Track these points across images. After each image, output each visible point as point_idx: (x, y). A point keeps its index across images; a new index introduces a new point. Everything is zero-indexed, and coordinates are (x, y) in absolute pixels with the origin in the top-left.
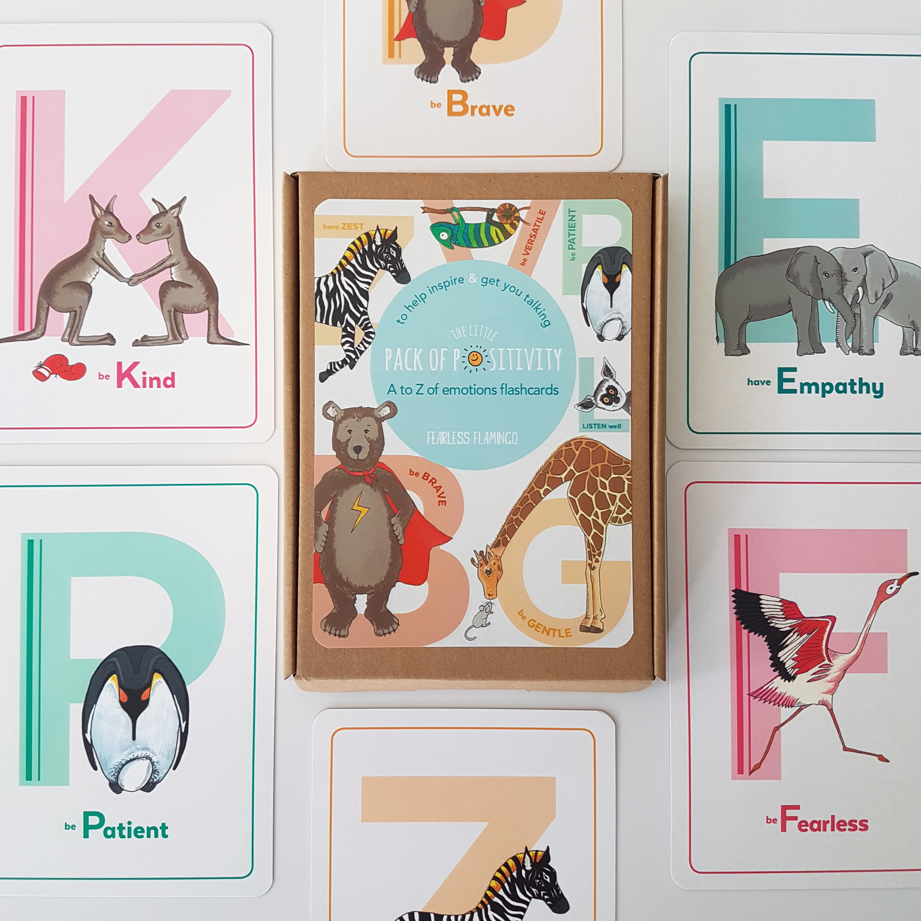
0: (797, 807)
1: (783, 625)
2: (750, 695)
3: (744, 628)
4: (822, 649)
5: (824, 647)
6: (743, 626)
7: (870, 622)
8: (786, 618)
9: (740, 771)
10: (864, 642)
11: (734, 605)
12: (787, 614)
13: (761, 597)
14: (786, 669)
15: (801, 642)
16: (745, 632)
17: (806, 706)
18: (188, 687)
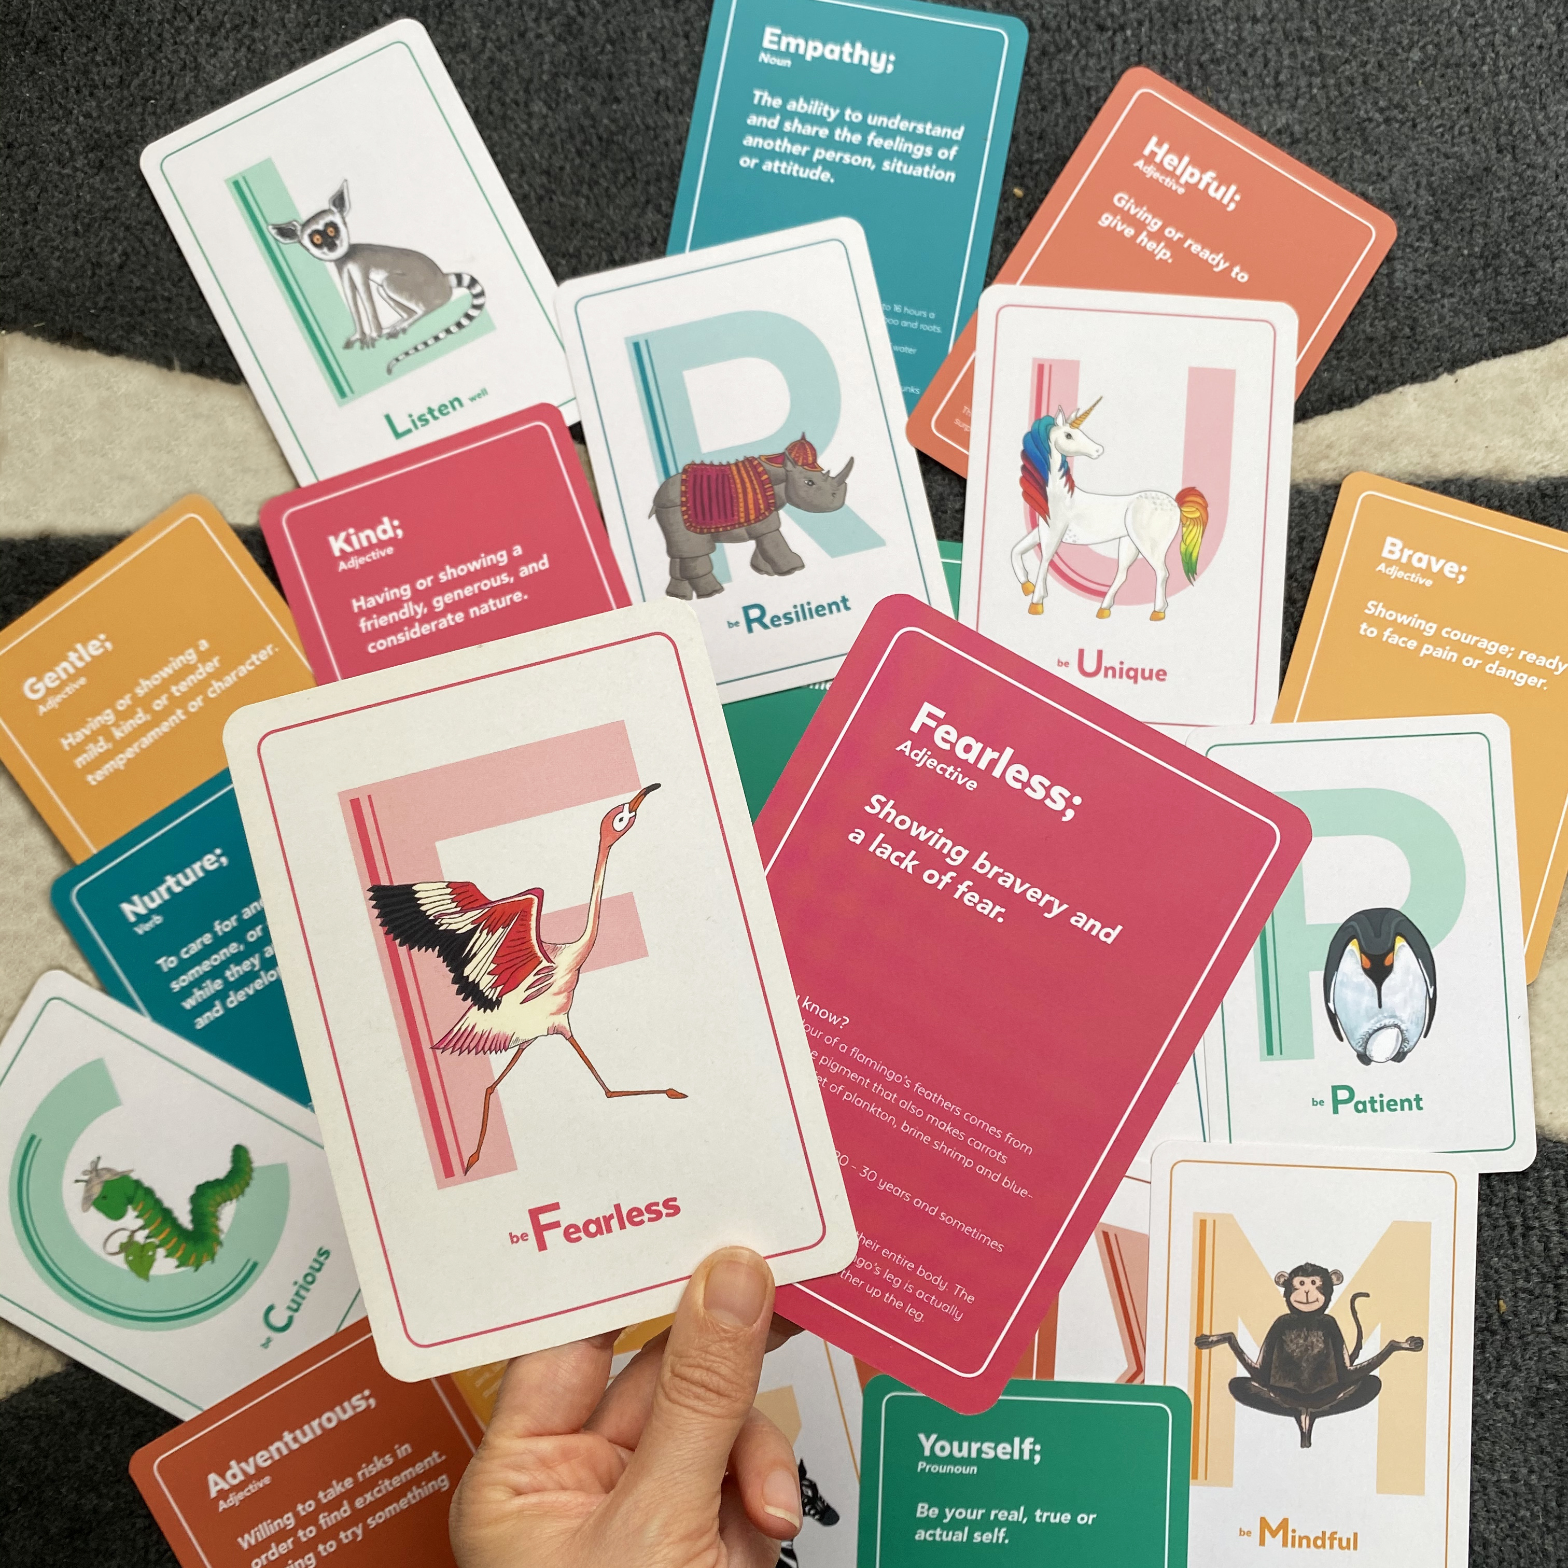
0: (555, 1207)
1: (461, 923)
2: (434, 1048)
3: (401, 945)
4: (532, 947)
5: (534, 941)
6: (398, 941)
7: (600, 883)
8: (464, 911)
9: (448, 1172)
10: (598, 916)
11: (376, 912)
12: (462, 903)
13: (415, 888)
14: (482, 993)
15: (495, 944)
16: (403, 951)
17: (528, 1042)
18: (1433, 951)
